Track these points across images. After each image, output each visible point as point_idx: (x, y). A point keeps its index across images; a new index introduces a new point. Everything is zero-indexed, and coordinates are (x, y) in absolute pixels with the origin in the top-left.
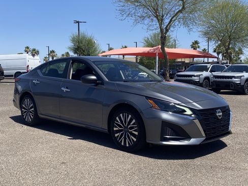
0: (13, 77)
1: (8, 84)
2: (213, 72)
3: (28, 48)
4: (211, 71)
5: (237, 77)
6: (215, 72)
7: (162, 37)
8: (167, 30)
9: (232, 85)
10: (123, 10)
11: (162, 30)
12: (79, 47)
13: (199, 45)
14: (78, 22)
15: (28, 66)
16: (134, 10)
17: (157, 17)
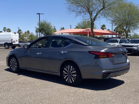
0: (3, 46)
1: (1, 50)
2: (121, 43)
3: (5, 28)
4: (120, 43)
5: (136, 46)
6: (122, 43)
7: (91, 23)
8: (94, 20)
9: (133, 50)
10: (70, 8)
11: (91, 19)
12: (42, 28)
13: (105, 27)
14: (39, 14)
15: (12, 39)
16: (76, 8)
17: (89, 12)
